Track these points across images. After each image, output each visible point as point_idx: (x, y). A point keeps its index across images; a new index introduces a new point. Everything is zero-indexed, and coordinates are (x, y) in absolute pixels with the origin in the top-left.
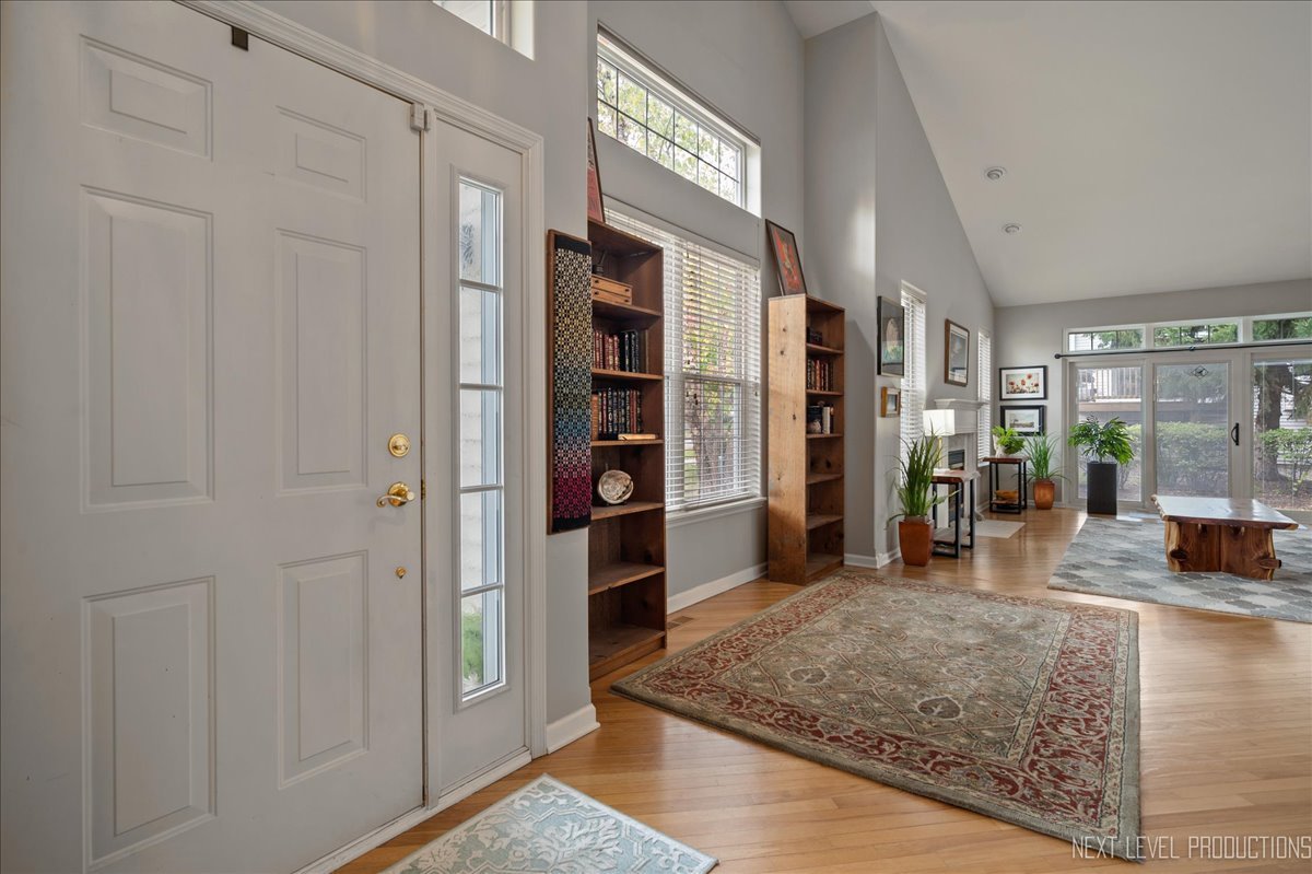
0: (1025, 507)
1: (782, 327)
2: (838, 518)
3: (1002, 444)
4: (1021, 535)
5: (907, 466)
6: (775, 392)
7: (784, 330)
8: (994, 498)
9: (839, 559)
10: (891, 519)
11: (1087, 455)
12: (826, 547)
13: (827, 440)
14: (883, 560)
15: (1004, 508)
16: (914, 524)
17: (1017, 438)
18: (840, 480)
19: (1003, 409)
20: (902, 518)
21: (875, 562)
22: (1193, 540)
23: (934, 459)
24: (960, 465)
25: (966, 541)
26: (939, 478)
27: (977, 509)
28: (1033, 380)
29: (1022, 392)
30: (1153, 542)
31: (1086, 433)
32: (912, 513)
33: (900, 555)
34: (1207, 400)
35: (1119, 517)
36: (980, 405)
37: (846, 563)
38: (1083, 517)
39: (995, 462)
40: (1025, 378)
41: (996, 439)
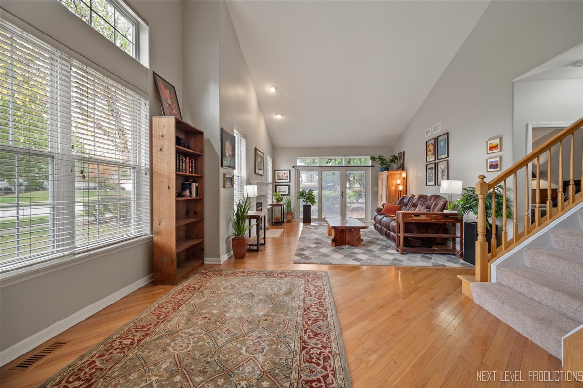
0: (283, 222)
1: (161, 134)
2: (201, 241)
3: (276, 199)
4: (282, 235)
5: (236, 212)
6: (157, 172)
7: (162, 136)
8: (273, 219)
9: (201, 262)
10: (228, 238)
11: (302, 203)
12: (194, 256)
13: (194, 200)
14: (224, 258)
15: (277, 223)
16: (239, 239)
17: (281, 197)
18: (202, 221)
19: (276, 186)
20: (233, 237)
21: (220, 261)
22: (338, 234)
23: (248, 208)
24: (261, 208)
25: (262, 242)
26: (250, 216)
27: (267, 225)
28: (286, 175)
29: (282, 179)
30: (324, 233)
31: (302, 195)
32: (238, 234)
33: (232, 254)
34: (331, 184)
35: (312, 224)
36: (268, 184)
37: (205, 263)
38: (301, 225)
39: (273, 206)
40: (283, 174)
41: (274, 197)
